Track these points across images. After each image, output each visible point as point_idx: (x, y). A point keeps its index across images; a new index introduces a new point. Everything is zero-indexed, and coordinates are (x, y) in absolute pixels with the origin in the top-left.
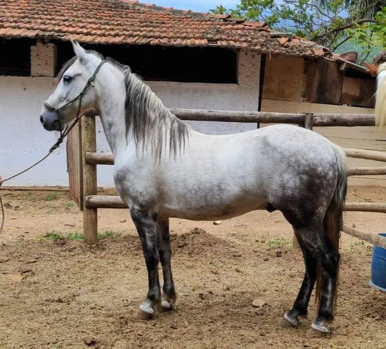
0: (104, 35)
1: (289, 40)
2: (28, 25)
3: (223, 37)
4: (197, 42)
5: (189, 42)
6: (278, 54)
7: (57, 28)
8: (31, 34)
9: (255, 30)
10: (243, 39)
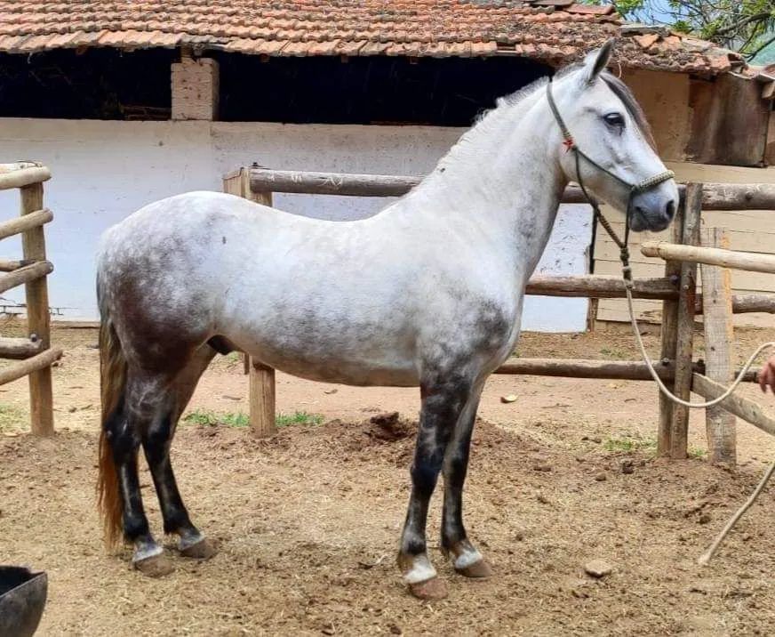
0: (301, 40)
1: (660, 40)
2: (165, 25)
3: (528, 36)
4: (477, 48)
5: (459, 49)
6: (636, 67)
7: (216, 28)
8: (169, 40)
9: (591, 21)
10: (567, 39)
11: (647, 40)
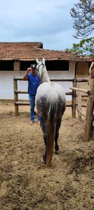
0: (30, 59)
1: (83, 57)
2: (11, 57)
3: (63, 57)
4: (55, 59)
5: (53, 59)
6: (78, 61)
7: (18, 57)
8: (11, 59)
9: (73, 55)
10: (69, 57)
11: (81, 57)
